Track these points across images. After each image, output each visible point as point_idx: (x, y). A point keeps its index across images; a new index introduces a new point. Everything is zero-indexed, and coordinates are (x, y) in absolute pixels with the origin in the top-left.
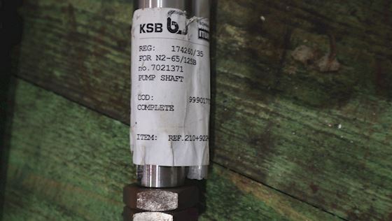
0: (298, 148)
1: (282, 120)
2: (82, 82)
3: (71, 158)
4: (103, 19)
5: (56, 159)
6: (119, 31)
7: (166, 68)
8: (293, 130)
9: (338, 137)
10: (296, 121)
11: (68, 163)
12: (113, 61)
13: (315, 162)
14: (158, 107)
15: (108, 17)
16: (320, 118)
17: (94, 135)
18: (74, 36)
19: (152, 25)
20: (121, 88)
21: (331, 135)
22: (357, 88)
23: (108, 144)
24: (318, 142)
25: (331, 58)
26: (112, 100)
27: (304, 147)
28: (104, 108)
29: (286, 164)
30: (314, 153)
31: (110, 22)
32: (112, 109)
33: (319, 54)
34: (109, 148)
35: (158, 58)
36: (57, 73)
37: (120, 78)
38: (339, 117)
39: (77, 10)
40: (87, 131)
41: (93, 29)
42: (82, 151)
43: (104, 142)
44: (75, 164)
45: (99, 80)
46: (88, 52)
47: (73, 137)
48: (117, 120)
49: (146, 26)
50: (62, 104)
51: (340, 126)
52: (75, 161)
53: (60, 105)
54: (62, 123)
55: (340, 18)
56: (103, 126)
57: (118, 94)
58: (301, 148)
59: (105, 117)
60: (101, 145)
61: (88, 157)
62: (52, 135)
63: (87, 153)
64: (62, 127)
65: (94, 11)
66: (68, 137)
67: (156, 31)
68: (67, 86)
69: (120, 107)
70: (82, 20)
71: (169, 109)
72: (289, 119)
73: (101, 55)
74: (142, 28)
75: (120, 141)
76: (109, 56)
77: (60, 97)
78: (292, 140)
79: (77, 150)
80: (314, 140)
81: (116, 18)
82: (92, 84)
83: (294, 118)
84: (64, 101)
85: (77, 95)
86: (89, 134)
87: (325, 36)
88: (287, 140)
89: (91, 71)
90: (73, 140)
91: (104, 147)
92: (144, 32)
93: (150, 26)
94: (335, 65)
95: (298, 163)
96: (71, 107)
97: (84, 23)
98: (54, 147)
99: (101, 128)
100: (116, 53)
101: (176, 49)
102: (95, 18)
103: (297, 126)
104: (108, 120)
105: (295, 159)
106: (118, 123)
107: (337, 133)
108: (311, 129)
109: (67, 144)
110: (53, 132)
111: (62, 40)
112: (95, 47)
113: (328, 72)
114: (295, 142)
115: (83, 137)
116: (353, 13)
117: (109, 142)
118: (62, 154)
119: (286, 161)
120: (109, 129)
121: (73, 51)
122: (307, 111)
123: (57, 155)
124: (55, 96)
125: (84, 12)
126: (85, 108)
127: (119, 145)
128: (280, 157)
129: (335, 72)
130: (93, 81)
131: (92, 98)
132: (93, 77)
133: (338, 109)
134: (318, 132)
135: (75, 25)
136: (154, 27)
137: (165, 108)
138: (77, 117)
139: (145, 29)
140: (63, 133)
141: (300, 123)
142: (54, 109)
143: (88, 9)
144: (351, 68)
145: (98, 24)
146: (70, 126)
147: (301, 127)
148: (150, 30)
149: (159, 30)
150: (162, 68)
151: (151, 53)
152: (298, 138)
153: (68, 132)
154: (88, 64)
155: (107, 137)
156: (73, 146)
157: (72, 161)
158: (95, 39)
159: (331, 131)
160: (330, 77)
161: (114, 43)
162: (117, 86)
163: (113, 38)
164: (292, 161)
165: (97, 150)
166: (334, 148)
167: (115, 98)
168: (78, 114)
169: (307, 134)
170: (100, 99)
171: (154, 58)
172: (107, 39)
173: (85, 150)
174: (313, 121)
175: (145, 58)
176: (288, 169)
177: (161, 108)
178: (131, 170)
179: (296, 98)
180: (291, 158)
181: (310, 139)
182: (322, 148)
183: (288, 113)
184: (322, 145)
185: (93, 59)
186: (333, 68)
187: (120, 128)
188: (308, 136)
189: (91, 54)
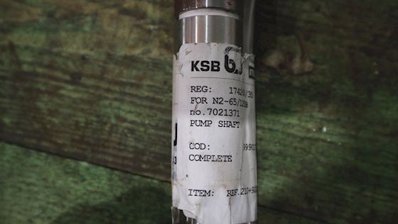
0: (285, 160)
1: (264, 133)
2: (37, 126)
3: (37, 212)
4: (50, 53)
5: (20, 217)
6: (70, 64)
7: (224, 113)
8: (276, 140)
9: (324, 141)
10: (277, 131)
11: (33, 219)
12: (69, 97)
13: (305, 171)
14: (216, 157)
15: (55, 50)
16: (303, 124)
17: (60, 183)
18: (20, 76)
19: (208, 63)
20: (82, 125)
21: (317, 140)
22: (335, 86)
23: (76, 190)
24: (305, 150)
25: (303, 59)
26: (73, 140)
27: (291, 157)
28: (66, 150)
29: (275, 179)
30: (302, 162)
31: (58, 54)
32: (75, 150)
33: (290, 56)
34: (79, 193)
35: (215, 100)
36: (7, 120)
37: (80, 114)
38: (322, 119)
39: (18, 47)
40: (51, 179)
41: (41, 65)
42: (48, 203)
43: (72, 188)
44: (43, 219)
45: (55, 120)
46: (39, 91)
47: (36, 189)
48: (83, 160)
49: (200, 63)
50: (18, 154)
51: (325, 129)
52: (43, 215)
53: (14, 155)
54: (20, 175)
55: (304, 16)
56: (68, 170)
57: (80, 133)
58: (289, 159)
59: (69, 160)
60: (69, 192)
61: (56, 208)
62: (10, 191)
63: (55, 204)
64: (21, 179)
65: (39, 45)
66: (30, 190)
67: (213, 70)
68: (20, 132)
69: (84, 146)
70: (26, 57)
71: (227, 159)
72: (271, 130)
73: (53, 92)
74: (194, 66)
75: (90, 184)
76: (63, 92)
77: (14, 147)
78: (277, 152)
79: (43, 203)
80: (301, 149)
81: (65, 49)
82: (49, 126)
83: (275, 128)
84: (19, 150)
85: (34, 141)
86: (54, 182)
87: (293, 37)
88: (272, 153)
89: (45, 111)
90: (37, 193)
91: (73, 193)
92: (197, 70)
93: (205, 64)
94: (308, 65)
95: (288, 175)
96: (29, 156)
97: (29, 59)
98: (15, 204)
99: (67, 173)
100: (70, 87)
101: (233, 91)
102: (42, 52)
103: (280, 135)
104: (72, 163)
105: (284, 172)
106: (85, 164)
107: (322, 136)
108: (295, 136)
109: (29, 198)
110: (11, 186)
111: (7, 82)
112: (46, 84)
113: (302, 74)
114: (280, 153)
115: (46, 187)
116: (318, 10)
117: (77, 187)
118: (26, 210)
119: (275, 175)
120: (75, 173)
121: (21, 93)
122: (287, 118)
123: (20, 213)
124: (8, 146)
125: (27, 48)
126: (44, 154)
127: (90, 188)
128: (267, 172)
129: (309, 73)
130: (50, 122)
131: (51, 141)
132: (49, 118)
133: (319, 111)
134: (303, 139)
135: (19, 63)
136: (210, 65)
137: (223, 159)
138: (36, 166)
139: (199, 66)
140: (24, 187)
141: (283, 133)
142: (8, 161)
143: (31, 44)
144: (324, 67)
145: (46, 59)
146: (31, 177)
147: (284, 137)
148: (205, 68)
149: (216, 68)
150: (219, 112)
151: (206, 95)
152: (283, 148)
153: (29, 184)
154: (41, 105)
155: (76, 183)
156: (37, 200)
157: (38, 216)
158: (44, 76)
159: (316, 136)
160: (306, 79)
161: (68, 78)
162: (77, 123)
163: (65, 72)
164: (281, 174)
165: (65, 198)
166: (322, 154)
167: (77, 137)
168: (38, 162)
169: (292, 143)
170: (60, 141)
171: (210, 101)
172: (59, 74)
173: (51, 200)
174: (296, 128)
175: (198, 100)
176: (278, 184)
177: (219, 159)
178: (107, 214)
179: (273, 107)
180: (279, 172)
181: (295, 148)
182: (310, 156)
183: (269, 123)
184: (309, 153)
185: (45, 98)
186: (307, 69)
187: (87, 169)
188: (294, 145)
189: (42, 92)
